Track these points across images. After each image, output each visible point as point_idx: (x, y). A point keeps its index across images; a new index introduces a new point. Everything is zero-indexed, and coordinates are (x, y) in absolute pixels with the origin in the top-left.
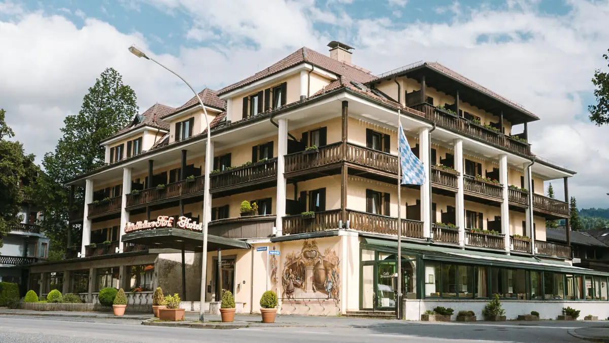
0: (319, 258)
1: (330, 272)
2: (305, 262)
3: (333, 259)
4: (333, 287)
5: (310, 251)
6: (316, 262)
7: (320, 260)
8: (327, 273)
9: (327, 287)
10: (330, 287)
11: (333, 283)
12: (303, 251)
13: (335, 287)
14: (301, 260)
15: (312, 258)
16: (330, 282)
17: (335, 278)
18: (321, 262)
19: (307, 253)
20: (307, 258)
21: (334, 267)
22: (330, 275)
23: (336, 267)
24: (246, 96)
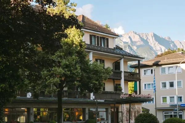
7: (136, 110)
15: (134, 109)
24: (91, 34)
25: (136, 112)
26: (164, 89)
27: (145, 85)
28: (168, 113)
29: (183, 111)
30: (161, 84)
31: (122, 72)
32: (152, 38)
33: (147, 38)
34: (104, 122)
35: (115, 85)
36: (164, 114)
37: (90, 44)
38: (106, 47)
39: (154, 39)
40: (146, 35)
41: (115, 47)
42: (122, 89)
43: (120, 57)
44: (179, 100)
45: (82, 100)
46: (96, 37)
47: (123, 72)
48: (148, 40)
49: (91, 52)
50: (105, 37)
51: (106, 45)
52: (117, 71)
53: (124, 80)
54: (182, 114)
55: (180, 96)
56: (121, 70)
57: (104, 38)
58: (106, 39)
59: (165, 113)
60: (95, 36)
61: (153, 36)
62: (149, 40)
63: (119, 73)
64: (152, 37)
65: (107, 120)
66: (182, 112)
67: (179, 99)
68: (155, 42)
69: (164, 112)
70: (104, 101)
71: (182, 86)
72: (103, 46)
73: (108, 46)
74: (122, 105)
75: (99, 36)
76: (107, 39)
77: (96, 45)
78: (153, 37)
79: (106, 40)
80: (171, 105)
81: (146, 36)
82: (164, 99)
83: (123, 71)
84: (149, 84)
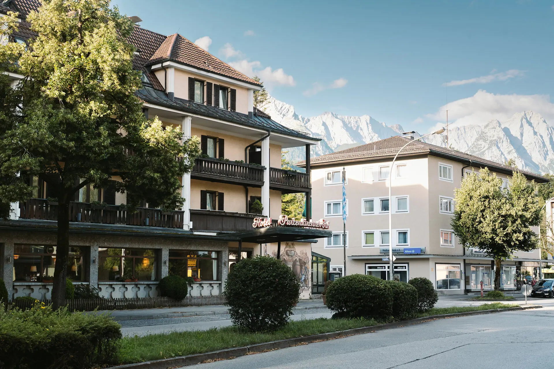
0: (296, 256)
1: (304, 267)
2: (286, 258)
3: (305, 258)
4: (305, 278)
5: (290, 251)
6: (294, 259)
7: (297, 258)
8: (301, 268)
9: (301, 279)
10: (303, 279)
11: (305, 276)
12: (286, 250)
13: (306, 279)
14: (284, 257)
15: (292, 256)
16: (303, 274)
17: (306, 273)
18: (297, 260)
19: (288, 252)
20: (288, 255)
21: (306, 264)
22: (303, 270)
23: (307, 265)
24: (193, 77)
25: (298, 263)
26: (369, 214)
27: (329, 205)
28: (376, 268)
29: (408, 263)
30: (363, 203)
31: (266, 169)
32: (368, 127)
33: (358, 126)
34: (211, 284)
35: (249, 199)
36: (368, 270)
37: (189, 101)
38: (229, 110)
39: (370, 127)
40: (355, 120)
41: (252, 111)
42: (262, 209)
43: (263, 134)
44: (402, 240)
45: (158, 230)
46: (205, 84)
47: (268, 170)
48: (359, 131)
49: (187, 116)
50: (228, 86)
51: (229, 106)
52: (254, 166)
53: (270, 188)
54: (407, 270)
55: (403, 230)
56: (262, 165)
57: (224, 89)
58: (229, 90)
59: (370, 268)
60: (202, 82)
61: (368, 122)
62: (361, 129)
63: (259, 170)
64: (367, 124)
65: (217, 280)
66: (406, 265)
67: (402, 236)
68: (373, 134)
69: (367, 265)
70: (215, 234)
71: (408, 209)
72: (221, 106)
73: (233, 107)
74: (263, 245)
75: (213, 83)
76: (233, 92)
77: (205, 104)
78: (369, 125)
79: (229, 94)
80: (384, 250)
81: (356, 122)
82: (368, 235)
83: (267, 167)
84: (337, 204)
